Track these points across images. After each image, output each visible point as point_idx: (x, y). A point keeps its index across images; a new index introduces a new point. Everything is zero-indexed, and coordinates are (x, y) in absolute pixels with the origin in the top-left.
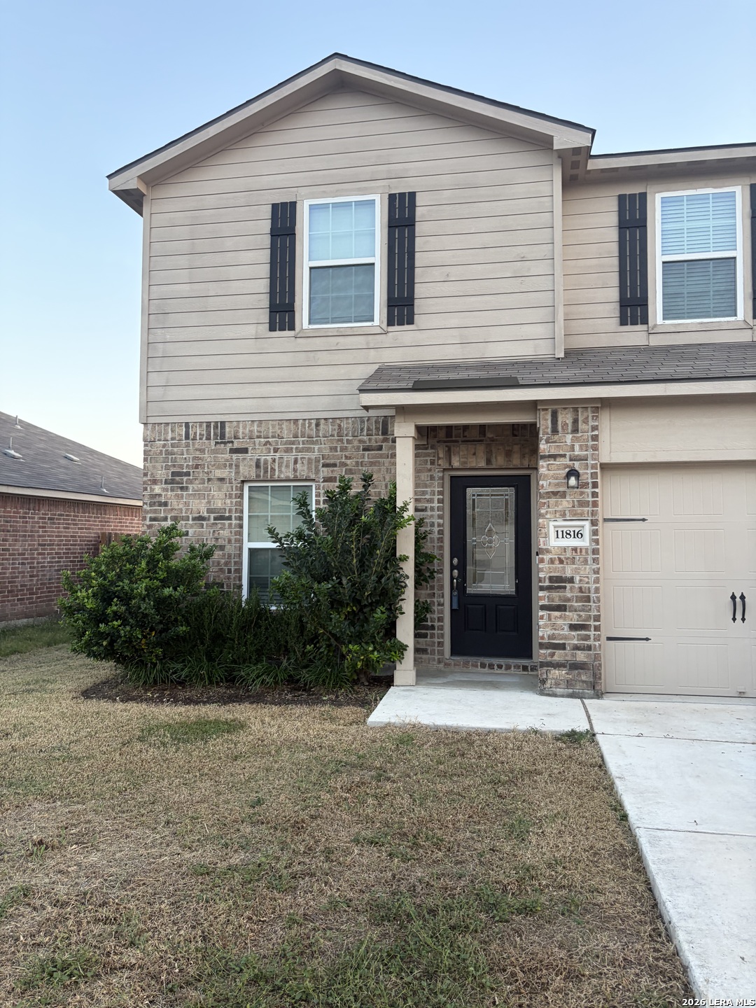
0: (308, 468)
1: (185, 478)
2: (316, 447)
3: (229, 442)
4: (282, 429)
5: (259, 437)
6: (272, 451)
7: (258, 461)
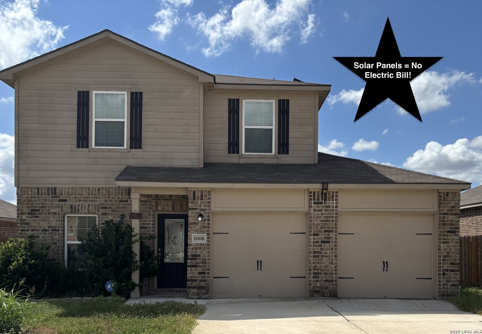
0: (94, 209)
1: (37, 212)
2: (98, 200)
3: (58, 197)
4: (83, 191)
5: (72, 195)
6: (78, 201)
7: (72, 205)
